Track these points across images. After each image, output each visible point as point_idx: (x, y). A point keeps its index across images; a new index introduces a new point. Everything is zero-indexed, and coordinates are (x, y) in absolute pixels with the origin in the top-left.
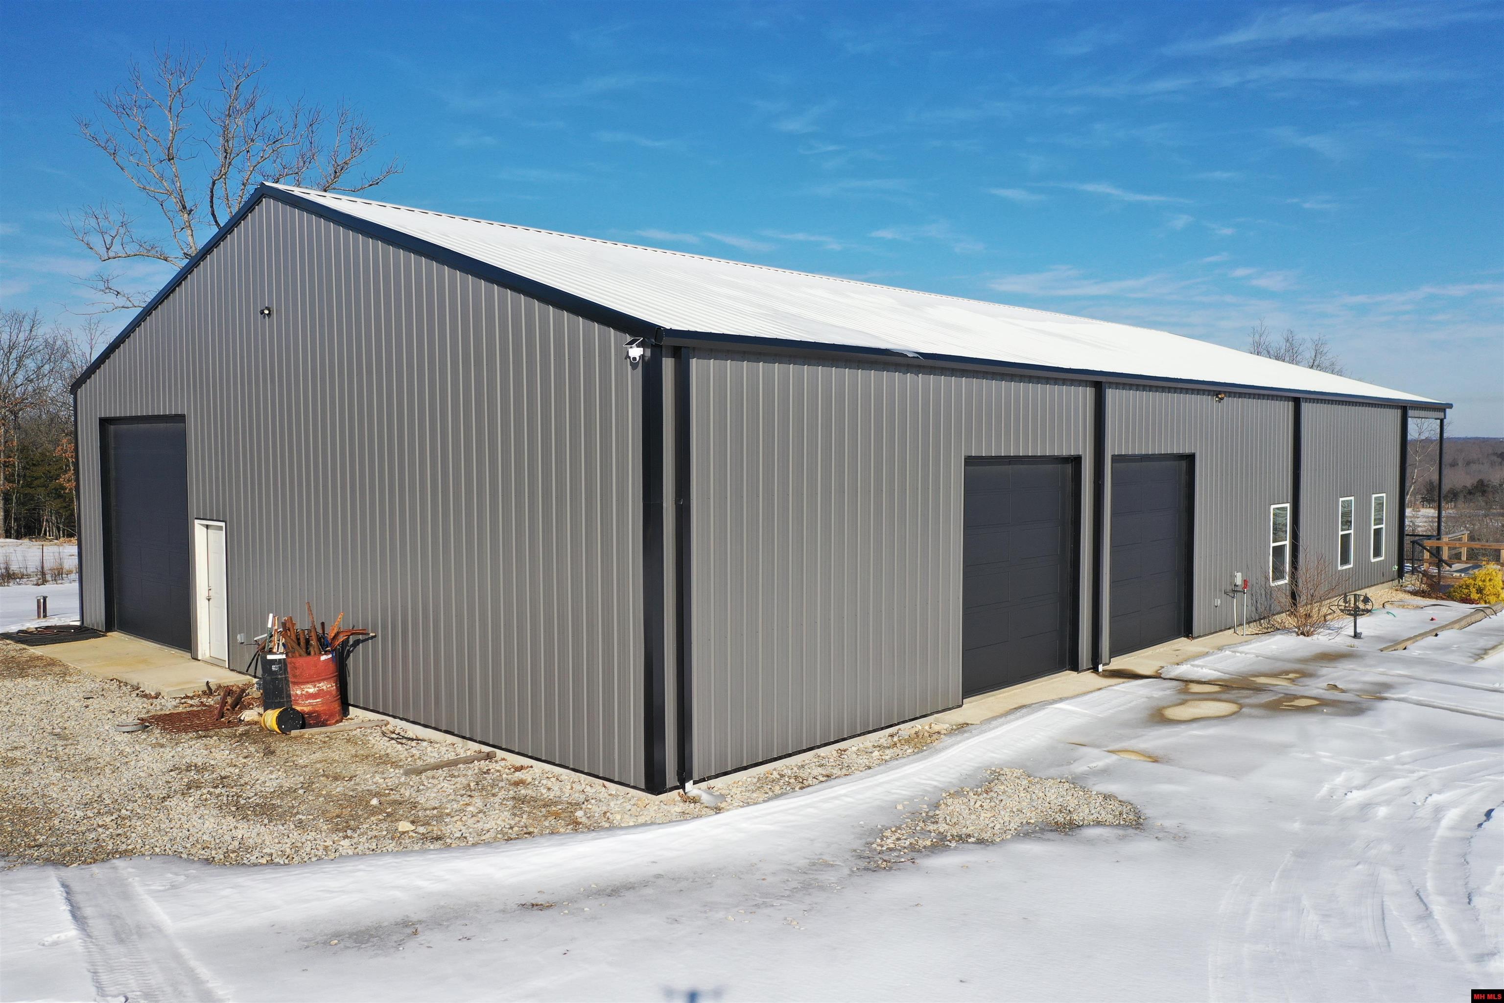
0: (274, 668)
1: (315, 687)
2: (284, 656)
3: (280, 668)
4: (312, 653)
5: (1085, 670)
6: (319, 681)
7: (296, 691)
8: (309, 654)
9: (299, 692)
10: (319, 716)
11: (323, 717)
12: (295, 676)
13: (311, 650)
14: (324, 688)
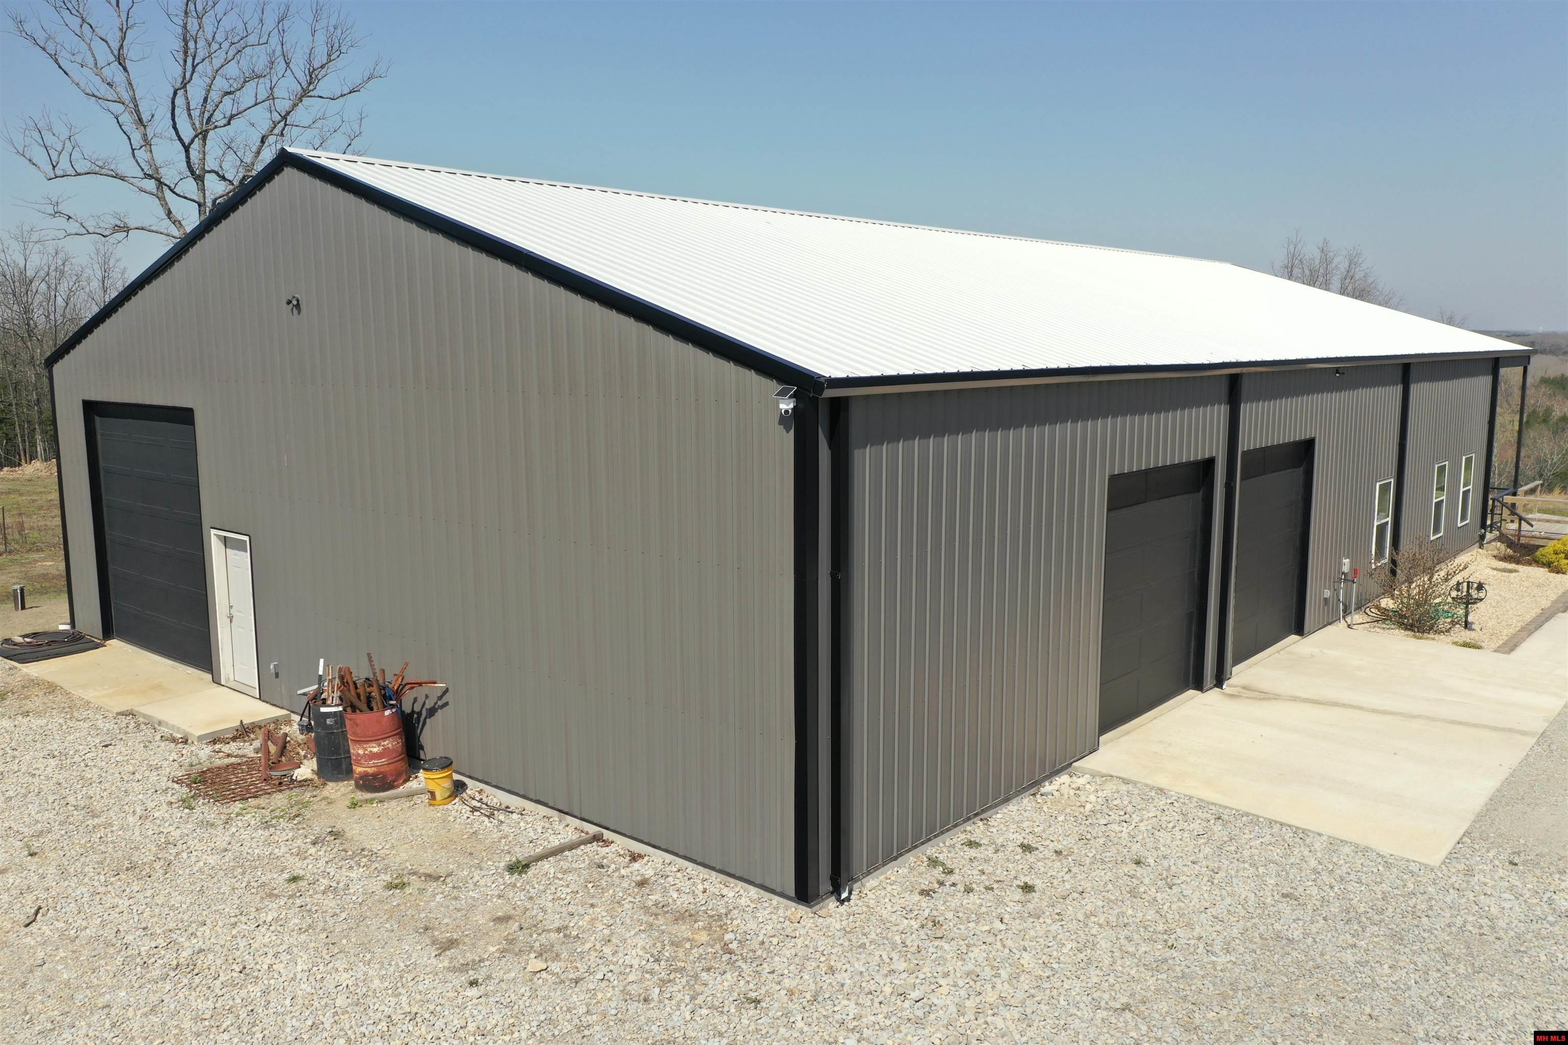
0: (329, 721)
1: (379, 745)
2: (340, 708)
3: (336, 722)
4: (375, 708)
5: (1211, 689)
6: (384, 739)
7: (357, 750)
8: (371, 709)
9: (361, 752)
10: (384, 777)
11: (390, 778)
12: (355, 734)
13: (374, 704)
14: (390, 745)
